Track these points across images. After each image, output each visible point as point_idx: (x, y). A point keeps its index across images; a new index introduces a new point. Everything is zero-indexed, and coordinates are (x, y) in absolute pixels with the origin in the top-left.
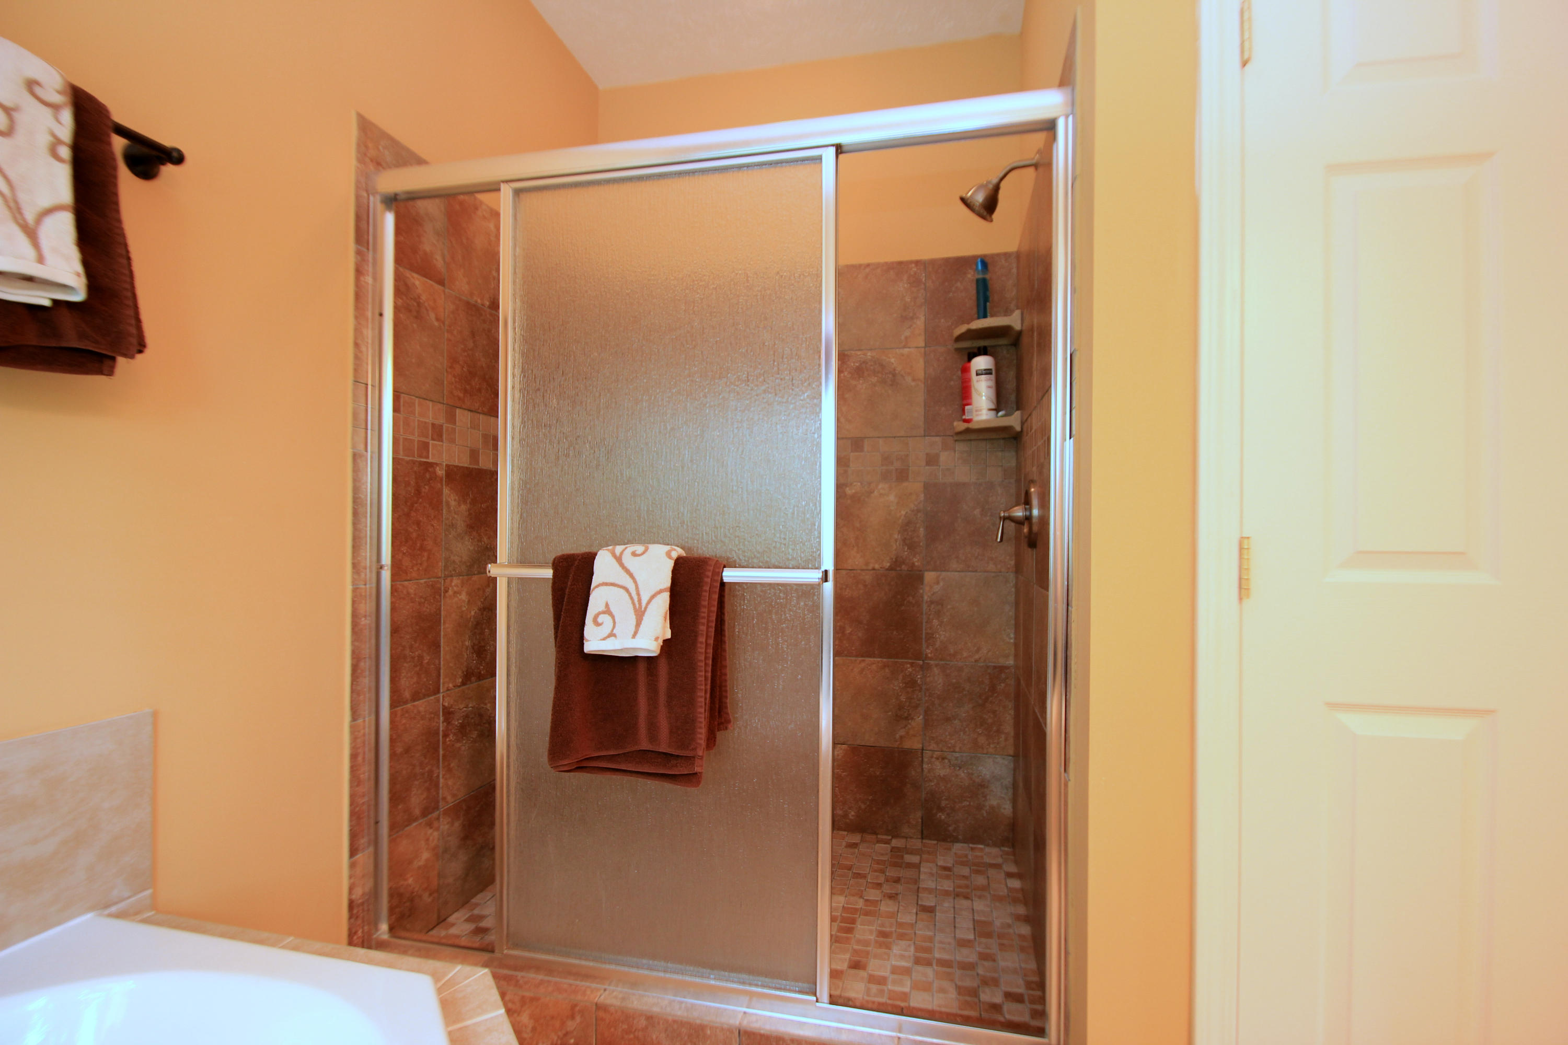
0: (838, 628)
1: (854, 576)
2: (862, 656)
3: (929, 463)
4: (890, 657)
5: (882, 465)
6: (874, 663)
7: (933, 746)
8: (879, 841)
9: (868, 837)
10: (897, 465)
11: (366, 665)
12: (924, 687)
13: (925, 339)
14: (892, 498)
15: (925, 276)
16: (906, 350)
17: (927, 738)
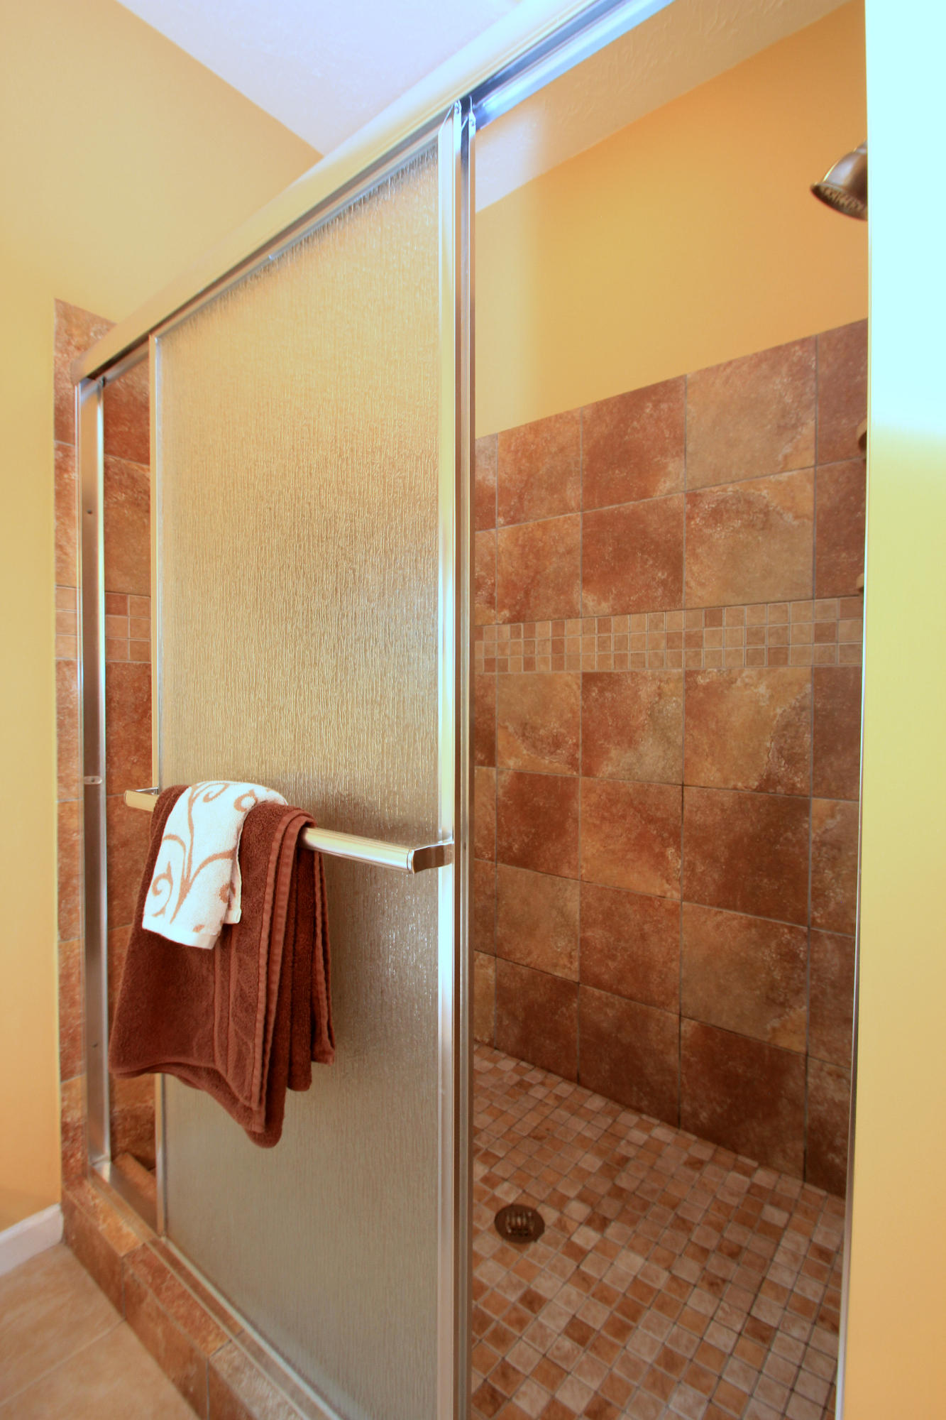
0: (686, 863)
1: (708, 797)
2: (718, 906)
3: (818, 638)
4: (758, 913)
5: (748, 643)
6: (734, 918)
7: (823, 1053)
8: (737, 1168)
9: (726, 1156)
10: (770, 642)
11: (79, 882)
12: (809, 966)
13: (816, 453)
14: (762, 689)
15: (816, 360)
16: (785, 476)
17: (814, 1041)
